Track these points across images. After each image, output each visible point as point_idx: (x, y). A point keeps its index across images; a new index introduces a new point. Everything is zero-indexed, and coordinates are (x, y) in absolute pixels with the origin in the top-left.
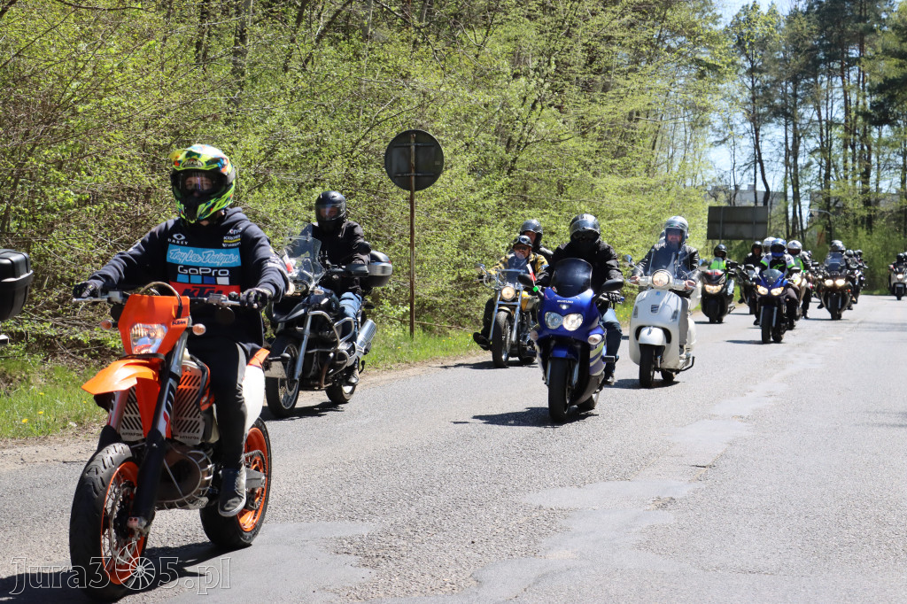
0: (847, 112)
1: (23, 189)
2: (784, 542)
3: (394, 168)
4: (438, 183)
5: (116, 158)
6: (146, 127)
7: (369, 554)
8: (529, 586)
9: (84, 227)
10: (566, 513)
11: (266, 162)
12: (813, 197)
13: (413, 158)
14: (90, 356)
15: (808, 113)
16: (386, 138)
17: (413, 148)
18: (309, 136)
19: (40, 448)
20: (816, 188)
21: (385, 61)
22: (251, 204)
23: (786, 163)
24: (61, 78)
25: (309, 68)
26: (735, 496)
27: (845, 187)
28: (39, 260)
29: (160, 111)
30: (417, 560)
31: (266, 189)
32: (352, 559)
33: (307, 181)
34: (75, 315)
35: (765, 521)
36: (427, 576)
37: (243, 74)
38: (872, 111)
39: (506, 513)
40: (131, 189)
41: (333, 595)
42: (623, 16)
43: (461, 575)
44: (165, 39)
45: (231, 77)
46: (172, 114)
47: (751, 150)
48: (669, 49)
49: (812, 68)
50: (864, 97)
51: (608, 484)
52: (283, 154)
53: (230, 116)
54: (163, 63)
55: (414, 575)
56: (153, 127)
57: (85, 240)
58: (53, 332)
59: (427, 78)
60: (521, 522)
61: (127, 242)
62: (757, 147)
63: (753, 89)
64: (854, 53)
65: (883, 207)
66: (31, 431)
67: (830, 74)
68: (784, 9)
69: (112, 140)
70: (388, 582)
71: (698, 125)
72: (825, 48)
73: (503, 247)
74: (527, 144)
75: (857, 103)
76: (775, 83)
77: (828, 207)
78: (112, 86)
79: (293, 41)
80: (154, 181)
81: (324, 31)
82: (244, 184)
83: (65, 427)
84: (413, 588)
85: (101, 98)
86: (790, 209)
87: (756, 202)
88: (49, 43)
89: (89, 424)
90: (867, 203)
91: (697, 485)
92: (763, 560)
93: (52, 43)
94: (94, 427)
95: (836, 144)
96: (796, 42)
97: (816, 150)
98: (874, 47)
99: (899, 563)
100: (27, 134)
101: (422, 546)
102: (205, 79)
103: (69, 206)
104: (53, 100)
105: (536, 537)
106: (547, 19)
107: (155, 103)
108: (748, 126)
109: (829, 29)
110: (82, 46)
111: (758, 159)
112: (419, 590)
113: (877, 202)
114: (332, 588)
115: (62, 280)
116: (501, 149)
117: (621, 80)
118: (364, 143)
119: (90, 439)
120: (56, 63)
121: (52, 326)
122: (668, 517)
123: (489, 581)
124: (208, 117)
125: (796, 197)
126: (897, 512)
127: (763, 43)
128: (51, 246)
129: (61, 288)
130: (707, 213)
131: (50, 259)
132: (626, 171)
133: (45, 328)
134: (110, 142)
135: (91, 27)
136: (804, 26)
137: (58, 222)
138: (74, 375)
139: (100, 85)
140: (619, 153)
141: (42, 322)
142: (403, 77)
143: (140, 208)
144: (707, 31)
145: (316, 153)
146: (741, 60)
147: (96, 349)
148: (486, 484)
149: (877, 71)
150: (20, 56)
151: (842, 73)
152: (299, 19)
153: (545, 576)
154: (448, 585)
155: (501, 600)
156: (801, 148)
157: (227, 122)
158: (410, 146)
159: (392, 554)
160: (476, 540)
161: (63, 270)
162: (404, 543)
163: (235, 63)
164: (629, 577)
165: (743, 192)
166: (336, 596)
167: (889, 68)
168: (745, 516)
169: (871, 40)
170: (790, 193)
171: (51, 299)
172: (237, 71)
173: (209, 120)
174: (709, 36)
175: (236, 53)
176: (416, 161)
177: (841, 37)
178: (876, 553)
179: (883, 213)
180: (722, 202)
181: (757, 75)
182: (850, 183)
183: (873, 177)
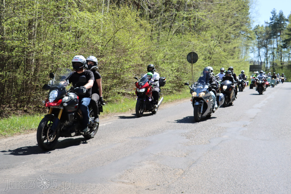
0: (277, 46)
3: (189, 60)
4: (197, 62)
6: (141, 53)
7: (188, 136)
8: (220, 143)
10: (225, 128)
11: (164, 58)
12: (270, 62)
15: (269, 46)
16: (186, 53)
17: (192, 55)
19: (124, 114)
20: (271, 61)
21: (186, 38)
23: (265, 56)
25: (172, 40)
26: (259, 124)
27: (277, 61)
28: (122, 78)
29: (144, 50)
30: (197, 137)
31: (164, 64)
32: (185, 137)
33: (171, 62)
35: (265, 129)
38: (282, 46)
39: (214, 128)
40: (139, 65)
42: (233, 28)
43: (206, 140)
46: (146, 50)
47: (258, 54)
48: (242, 34)
49: (270, 37)
50: (281, 43)
51: (233, 122)
52: (167, 57)
55: (197, 140)
56: (143, 53)
59: (195, 41)
60: (217, 130)
62: (259, 53)
63: (258, 42)
64: (279, 34)
65: (285, 64)
66: (122, 111)
67: (274, 38)
68: (265, 25)
70: (192, 142)
71: (247, 49)
72: (273, 33)
74: (214, 54)
75: (279, 44)
76: (263, 40)
77: (274, 65)
79: (169, 35)
81: (174, 33)
82: (160, 63)
83: (128, 110)
86: (266, 65)
87: (259, 64)
89: (133, 110)
90: (282, 64)
91: (251, 122)
95: (275, 52)
96: (267, 33)
97: (271, 53)
98: (283, 33)
101: (198, 135)
104: (125, 48)
105: (220, 133)
106: (218, 29)
108: (257, 49)
109: (274, 29)
111: (259, 55)
112: (198, 144)
113: (283, 64)
114: (181, 143)
115: (126, 82)
116: (209, 55)
117: (232, 41)
118: (182, 54)
122: (246, 129)
123: (212, 142)
125: (267, 63)
127: (261, 33)
130: (249, 67)
131: (124, 78)
132: (233, 58)
136: (269, 29)
138: (128, 100)
139: (133, 45)
140: (232, 55)
142: (190, 41)
143: (140, 68)
144: (250, 31)
145: (173, 56)
146: (256, 36)
149: (284, 38)
150: (119, 40)
151: (276, 38)
152: (170, 31)
153: (222, 141)
154: (204, 143)
155: (214, 146)
156: (268, 53)
157: (156, 51)
159: (192, 136)
160: (208, 133)
162: (194, 134)
164: (239, 141)
165: (256, 62)
166: (182, 145)
167: (286, 37)
168: (261, 129)
169: (282, 32)
170: (266, 62)
172: (158, 41)
174: (250, 32)
175: (158, 38)
176: (193, 58)
177: (276, 31)
178: (288, 136)
179: (285, 66)
180: (252, 64)
181: (259, 39)
182: (278, 60)
183: (283, 58)
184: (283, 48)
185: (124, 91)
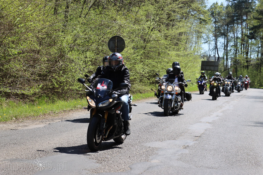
0: (242, 35)
1: (2, 49)
2: (220, 159)
3: (111, 47)
4: (123, 51)
5: (30, 41)
6: (39, 32)
7: (99, 159)
8: (145, 170)
9: (19, 61)
10: (157, 149)
11: (73, 44)
12: (232, 59)
13: (116, 44)
14: (20, 98)
15: (231, 35)
16: (109, 38)
17: (116, 41)
18: (86, 36)
19: (4, 125)
20: (233, 56)
21: (109, 15)
22: (69, 56)
23: (224, 49)
24: (14, 17)
25: (87, 16)
26: (206, 146)
27: (241, 57)
28: (6, 70)
29: (43, 28)
30: (113, 162)
31: (73, 51)
32: (94, 161)
33: (85, 50)
34: (16, 86)
35: (215, 153)
36: (116, 167)
37: (67, 18)
38: (249, 35)
39: (140, 149)
40: (33, 50)
41: (88, 171)
42: (179, 5)
43: (126, 166)
44: (45, 7)
45: (64, 18)
46: (47, 28)
47: (214, 45)
48: (192, 15)
49: (232, 22)
50: (247, 31)
51: (170, 141)
52: (78, 41)
53: (63, 30)
54: (44, 14)
55: (112, 166)
56: (41, 32)
57: (20, 64)
58: (10, 91)
59: (121, 20)
60: (144, 151)
61: (32, 65)
62: (216, 44)
63: (215, 27)
64: (245, 18)
65: (252, 63)
66: (2, 120)
67: (238, 24)
68: (225, 4)
69: (28, 35)
70: (104, 167)
71: (199, 37)
72: (237, 16)
73: (142, 71)
74: (150, 41)
75: (245, 32)
76: (222, 26)
77: (236, 62)
78: (29, 20)
79: (82, 9)
80: (41, 48)
81: (91, 6)
82: (67, 50)
83: (12, 119)
84: (112, 170)
85: (26, 23)
86: (225, 62)
87: (215, 60)
88: (11, 7)
89: (19, 118)
90: (247, 62)
91: (195, 142)
92: (214, 165)
93: (12, 7)
94: (20, 119)
95: (239, 44)
96: (228, 15)
97: (233, 46)
98: (250, 16)
99: (253, 167)
100: (4, 33)
101: (115, 158)
102: (56, 19)
103: (15, 54)
104: (12, 23)
105: (148, 156)
106: (157, 5)
107: (41, 25)
108: (214, 38)
109: (238, 11)
110: (20, 8)
111: (216, 47)
112: (113, 170)
113: (250, 61)
114: (88, 169)
115: (13, 76)
116: (142, 42)
117: (178, 23)
118: (102, 39)
119: (19, 123)
120: (13, 12)
121: (9, 89)
122: (187, 151)
123: (134, 168)
124: (57, 30)
125: (227, 59)
126: (253, 151)
127: (219, 14)
128: (9, 66)
129: (12, 78)
130: (201, 62)
131: (9, 70)
132: (178, 50)
133: (7, 90)
134: (28, 36)
135: (23, 2)
136: (230, 9)
137: (12, 59)
138: (15, 104)
139: (25, 19)
140: (176, 44)
141: (6, 88)
142: (114, 20)
143: (36, 56)
145: (88, 41)
146: (212, 19)
147: (22, 96)
148: (134, 140)
149: (251, 23)
150: (2, 10)
151: (241, 24)
153: (150, 167)
154: (122, 169)
155: (137, 174)
156: (229, 45)
157: (62, 32)
158: (115, 41)
159: (106, 159)
160: (130, 156)
161: (13, 73)
162: (110, 156)
163: (65, 14)
164: (175, 168)
165: (212, 57)
166: (89, 171)
167: (255, 23)
168: (209, 152)
169: (250, 14)
170: (225, 58)
171: (9, 81)
173: (57, 31)
174: (203, 11)
175: (66, 11)
176: (117, 45)
177: (241, 14)
178: (246, 164)
179: (252, 65)
180: (205, 59)
181: (217, 23)
182: (242, 55)
183: (249, 54)
184: (249, 38)
185: (8, 90)
